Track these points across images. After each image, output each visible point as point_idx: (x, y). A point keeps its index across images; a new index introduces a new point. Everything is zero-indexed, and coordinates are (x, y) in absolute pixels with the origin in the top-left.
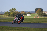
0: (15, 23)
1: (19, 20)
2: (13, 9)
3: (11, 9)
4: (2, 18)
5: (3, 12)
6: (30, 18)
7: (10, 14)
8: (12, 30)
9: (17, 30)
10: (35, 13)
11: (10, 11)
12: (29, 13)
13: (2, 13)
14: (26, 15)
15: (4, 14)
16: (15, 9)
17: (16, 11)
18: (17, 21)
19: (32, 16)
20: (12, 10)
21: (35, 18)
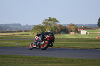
0: (35, 48)
1: (43, 42)
2: (50, 19)
3: (46, 20)
4: (27, 39)
5: (30, 26)
6: (87, 38)
7: (45, 30)
8: (48, 65)
9: (59, 64)
10: (98, 28)
11: (44, 23)
12: (85, 28)
13: (27, 27)
14: (79, 32)
15: (31, 30)
16: (55, 20)
17: (58, 24)
18: (39, 45)
19: (92, 34)
20: (49, 22)
21: (97, 38)
